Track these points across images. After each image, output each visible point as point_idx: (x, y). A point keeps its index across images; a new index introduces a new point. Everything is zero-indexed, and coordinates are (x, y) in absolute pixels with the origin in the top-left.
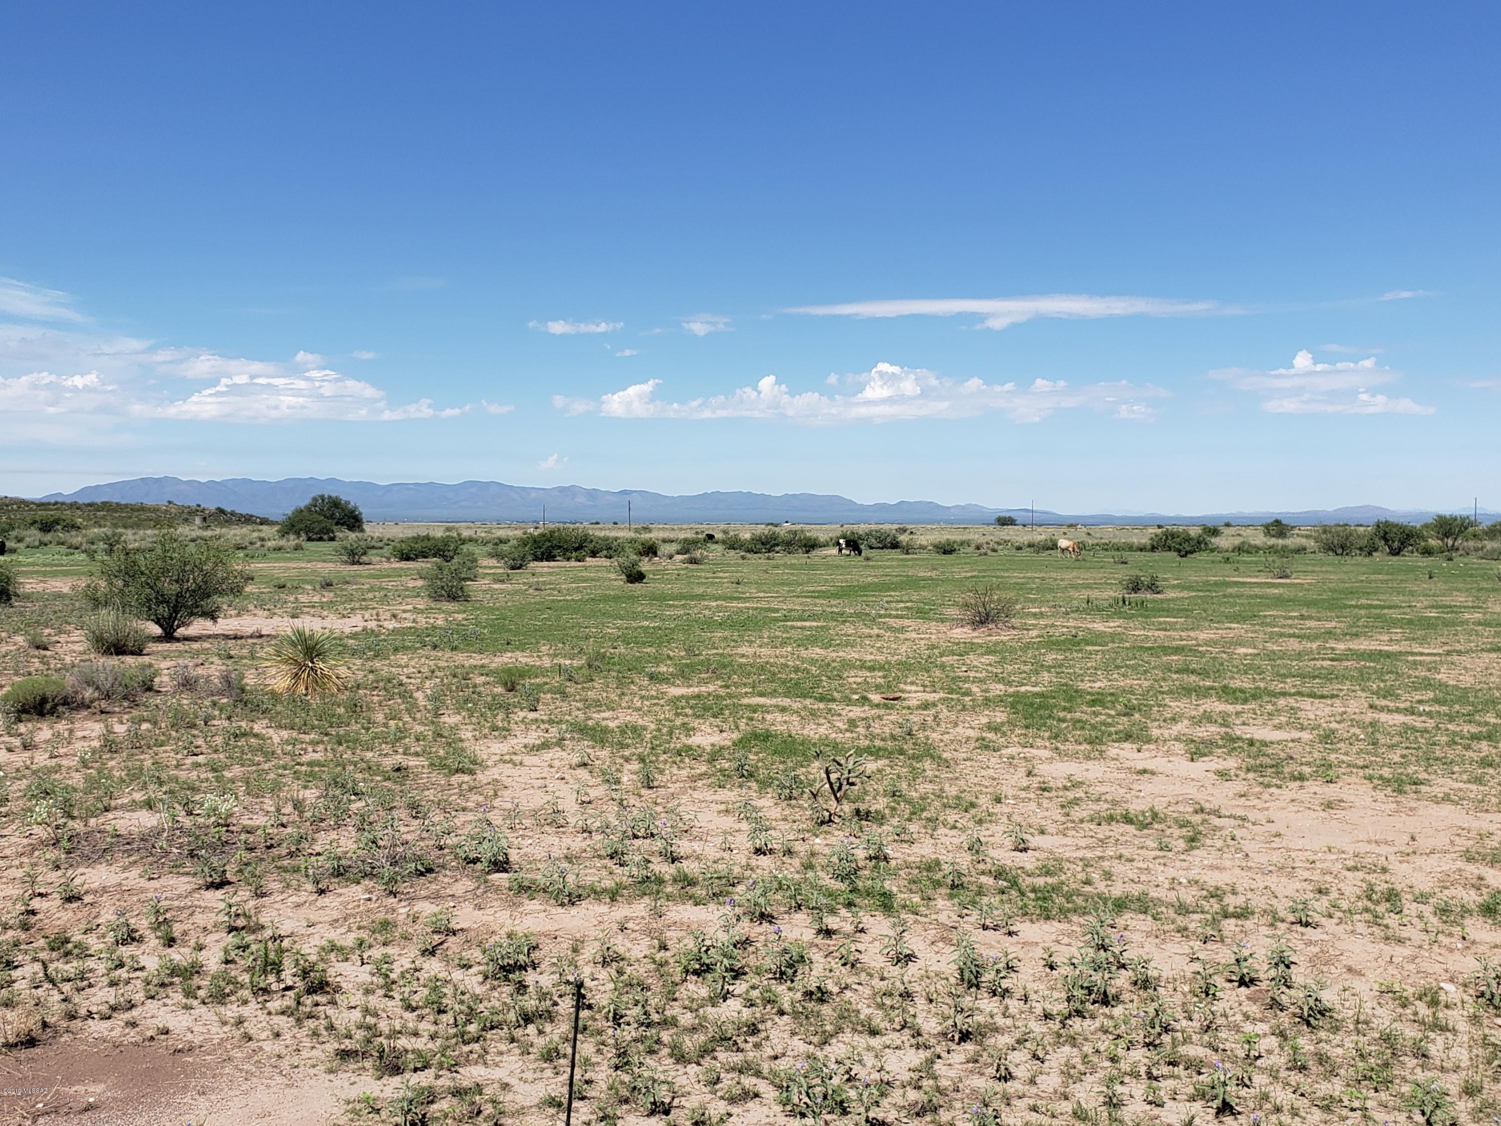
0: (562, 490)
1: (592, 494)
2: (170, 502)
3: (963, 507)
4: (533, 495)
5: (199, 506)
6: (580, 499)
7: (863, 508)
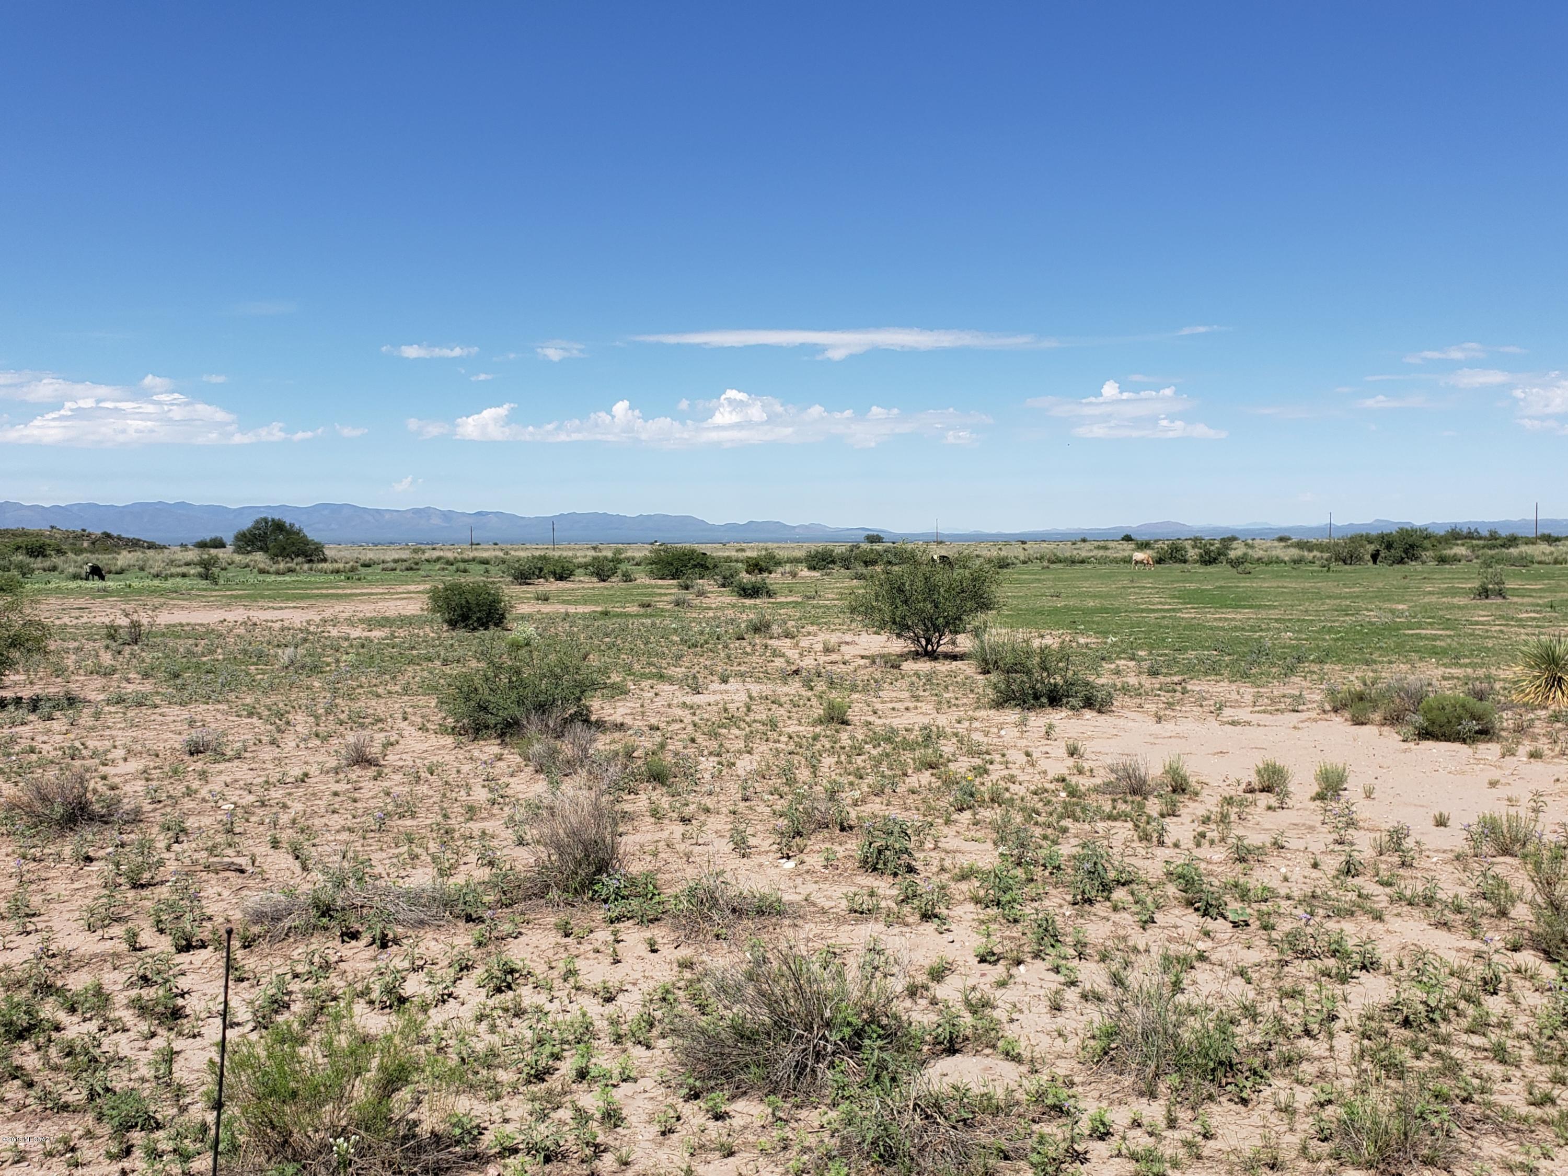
0: (417, 511)
1: (448, 516)
2: (52, 527)
3: (807, 527)
4: (387, 516)
5: (84, 530)
6: (436, 521)
7: (713, 528)
